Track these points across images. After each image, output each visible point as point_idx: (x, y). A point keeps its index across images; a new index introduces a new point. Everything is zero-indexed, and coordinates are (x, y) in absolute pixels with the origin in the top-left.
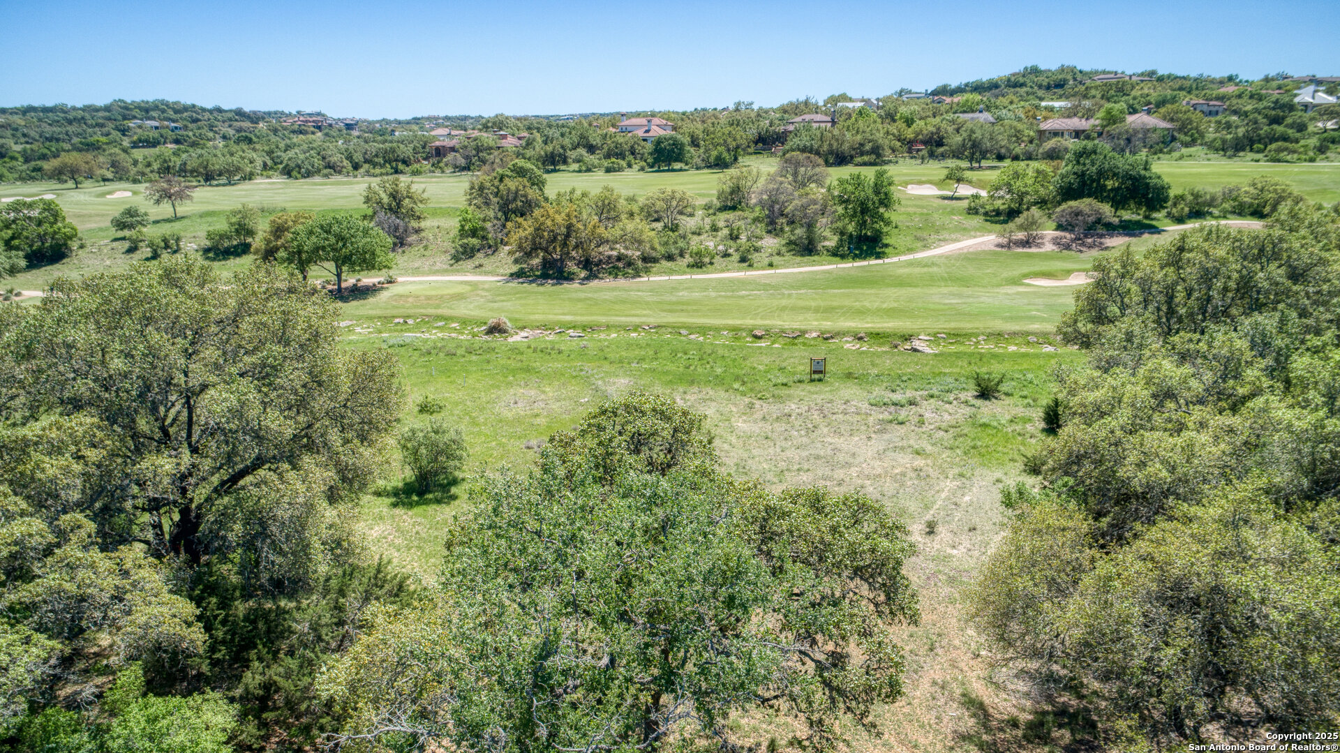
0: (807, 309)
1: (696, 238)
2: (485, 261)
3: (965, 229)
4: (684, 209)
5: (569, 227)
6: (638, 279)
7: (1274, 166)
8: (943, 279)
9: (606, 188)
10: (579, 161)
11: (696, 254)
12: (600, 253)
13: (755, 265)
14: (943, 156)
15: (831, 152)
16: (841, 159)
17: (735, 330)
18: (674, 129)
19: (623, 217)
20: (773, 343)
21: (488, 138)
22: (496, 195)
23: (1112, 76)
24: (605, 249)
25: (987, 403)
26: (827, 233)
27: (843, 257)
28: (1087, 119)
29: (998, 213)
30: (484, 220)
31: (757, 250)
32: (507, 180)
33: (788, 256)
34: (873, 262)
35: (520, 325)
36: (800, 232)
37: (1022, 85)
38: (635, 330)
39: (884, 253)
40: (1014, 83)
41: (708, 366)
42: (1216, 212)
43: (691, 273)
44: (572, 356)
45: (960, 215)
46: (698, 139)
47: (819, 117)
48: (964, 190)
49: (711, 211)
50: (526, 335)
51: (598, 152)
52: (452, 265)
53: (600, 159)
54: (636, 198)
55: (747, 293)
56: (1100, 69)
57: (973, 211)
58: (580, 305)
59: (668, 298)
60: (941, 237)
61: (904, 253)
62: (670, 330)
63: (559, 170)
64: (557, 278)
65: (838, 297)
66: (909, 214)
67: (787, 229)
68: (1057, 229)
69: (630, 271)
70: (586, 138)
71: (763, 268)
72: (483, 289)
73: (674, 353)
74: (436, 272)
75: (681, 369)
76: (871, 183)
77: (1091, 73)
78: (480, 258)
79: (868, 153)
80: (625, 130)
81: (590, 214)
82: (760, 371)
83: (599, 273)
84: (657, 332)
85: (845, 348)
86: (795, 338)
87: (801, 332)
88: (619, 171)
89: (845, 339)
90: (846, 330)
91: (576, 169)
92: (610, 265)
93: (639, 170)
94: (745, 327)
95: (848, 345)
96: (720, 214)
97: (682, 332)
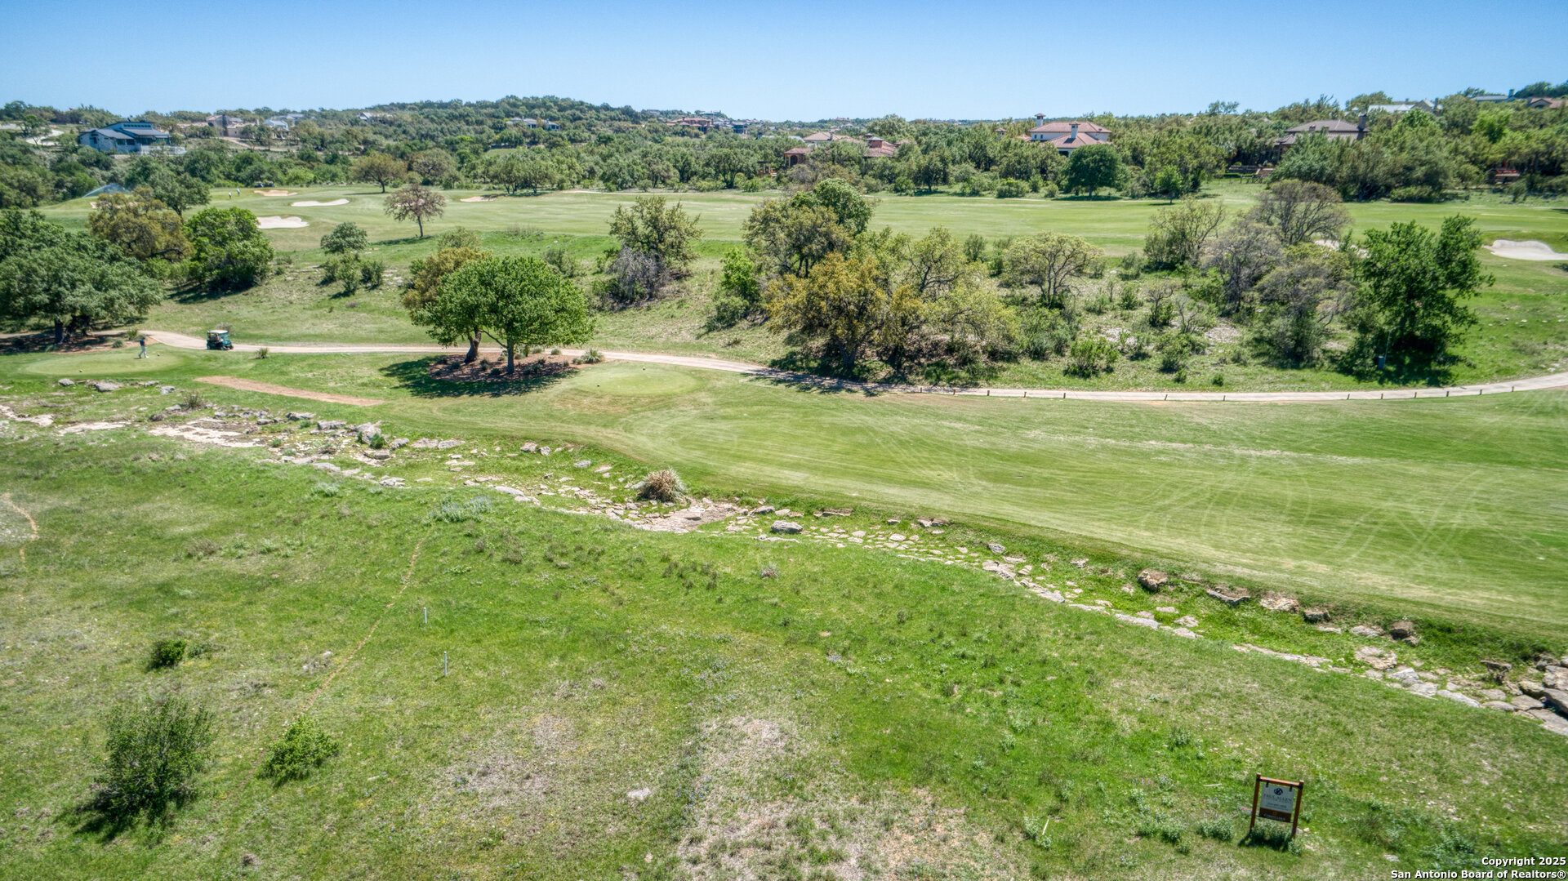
1: (1092, 319)
2: (746, 336)
6: (973, 392)
10: (965, 180)
11: (1083, 352)
12: (923, 336)
13: (1189, 379)
14: (1552, 192)
15: (1354, 179)
16: (1368, 190)
24: (936, 332)
26: (1335, 327)
27: (1361, 376)
30: (759, 270)
31: (1197, 349)
33: (1254, 367)
34: (1424, 392)
35: (701, 486)
36: (1281, 323)
38: (903, 527)
39: (1446, 374)
43: (1068, 387)
46: (1144, 153)
47: (1339, 125)
49: (1130, 271)
50: (698, 512)
51: (993, 168)
52: (699, 337)
55: (1158, 445)
58: (837, 445)
59: (1005, 442)
61: (1489, 378)
63: (935, 192)
64: (841, 377)
66: (1496, 298)
67: (1260, 309)
69: (963, 374)
70: (982, 148)
71: (1202, 388)
72: (711, 389)
73: (939, 628)
74: (669, 348)
76: (1435, 243)
78: (742, 328)
79: (1419, 182)
80: (1038, 137)
82: (1116, 740)
83: (910, 373)
84: (943, 539)
85: (1358, 657)
86: (1234, 605)
87: (1251, 590)
88: (1016, 196)
89: (1360, 628)
90: (1364, 604)
91: (958, 191)
92: (934, 360)
93: (1046, 196)
94: (1125, 552)
95: (1366, 650)
96: (1147, 276)
97: (992, 545)
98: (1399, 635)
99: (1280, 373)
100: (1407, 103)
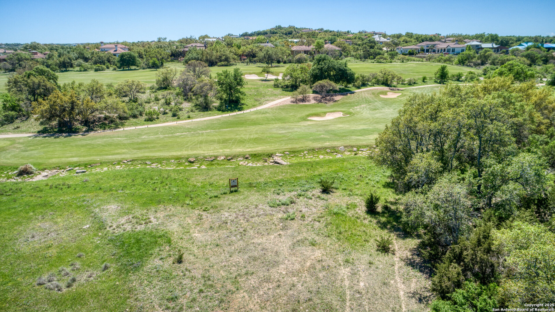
0: (213, 141)
1: (147, 105)
2: (21, 125)
3: (275, 95)
4: (140, 89)
5: (73, 103)
6: (118, 130)
7: (379, 65)
8: (272, 120)
9: (93, 81)
10: (79, 66)
11: (149, 114)
12: (94, 116)
13: (181, 118)
14: (255, 62)
15: (208, 60)
16: (212, 64)
17: (178, 158)
18: (129, 50)
19: (105, 96)
20: (201, 165)
21: (25, 54)
22: (26, 85)
23: (309, 30)
24: (97, 114)
25: (329, 196)
26: (214, 100)
27: (223, 111)
28: (308, 46)
29: (287, 87)
30: (19, 100)
31: (181, 110)
32: (32, 77)
33: (197, 112)
34: (238, 113)
35: (41, 167)
36: (201, 100)
37: (276, 33)
38: (119, 164)
39: (242, 108)
40: (273, 32)
41: (167, 187)
42: (370, 84)
43: (147, 124)
44: (78, 189)
45: (271, 88)
46: (142, 54)
47: (199, 45)
48: (270, 77)
49: (154, 90)
50: (46, 174)
51: (90, 61)
53: (91, 65)
54: (113, 85)
55: (180, 134)
56: (304, 27)
57: (276, 86)
58: (83, 149)
59: (136, 140)
60: (266, 99)
61: (251, 108)
62: (140, 162)
63: (69, 71)
64: (68, 132)
65: (228, 133)
66: (249, 88)
67: (194, 98)
68: (313, 93)
69: (113, 125)
70: (83, 54)
71: (185, 119)
72: (19, 143)
73: (145, 180)
75: (151, 191)
76: (233, 75)
77: (301, 29)
78: (18, 121)
79: (224, 61)
80: (103, 50)
81: (85, 95)
82: (198, 187)
83: (94, 128)
84: (132, 164)
85: (240, 164)
86: (212, 161)
87: (215, 157)
88: (102, 70)
89: (239, 159)
90: (239, 154)
91: (79, 70)
92: (101, 123)
93: (113, 70)
94: (183, 156)
95: (241, 162)
96: (159, 91)
97: (147, 162)
98: (247, 158)
99: (204, 113)
100: (214, 38)
